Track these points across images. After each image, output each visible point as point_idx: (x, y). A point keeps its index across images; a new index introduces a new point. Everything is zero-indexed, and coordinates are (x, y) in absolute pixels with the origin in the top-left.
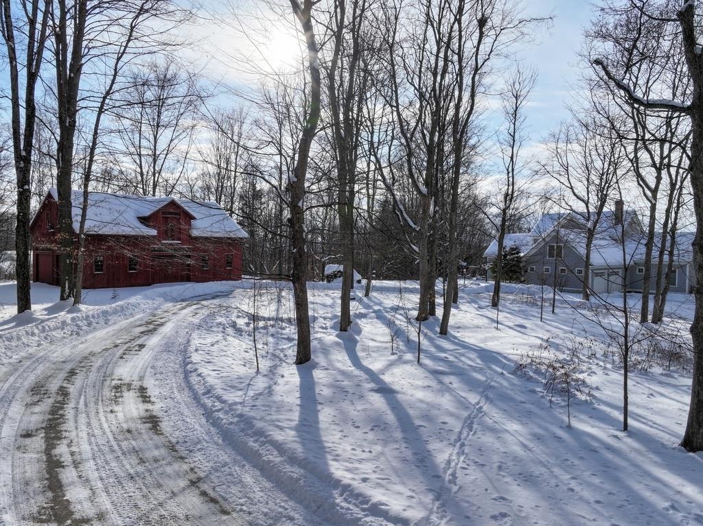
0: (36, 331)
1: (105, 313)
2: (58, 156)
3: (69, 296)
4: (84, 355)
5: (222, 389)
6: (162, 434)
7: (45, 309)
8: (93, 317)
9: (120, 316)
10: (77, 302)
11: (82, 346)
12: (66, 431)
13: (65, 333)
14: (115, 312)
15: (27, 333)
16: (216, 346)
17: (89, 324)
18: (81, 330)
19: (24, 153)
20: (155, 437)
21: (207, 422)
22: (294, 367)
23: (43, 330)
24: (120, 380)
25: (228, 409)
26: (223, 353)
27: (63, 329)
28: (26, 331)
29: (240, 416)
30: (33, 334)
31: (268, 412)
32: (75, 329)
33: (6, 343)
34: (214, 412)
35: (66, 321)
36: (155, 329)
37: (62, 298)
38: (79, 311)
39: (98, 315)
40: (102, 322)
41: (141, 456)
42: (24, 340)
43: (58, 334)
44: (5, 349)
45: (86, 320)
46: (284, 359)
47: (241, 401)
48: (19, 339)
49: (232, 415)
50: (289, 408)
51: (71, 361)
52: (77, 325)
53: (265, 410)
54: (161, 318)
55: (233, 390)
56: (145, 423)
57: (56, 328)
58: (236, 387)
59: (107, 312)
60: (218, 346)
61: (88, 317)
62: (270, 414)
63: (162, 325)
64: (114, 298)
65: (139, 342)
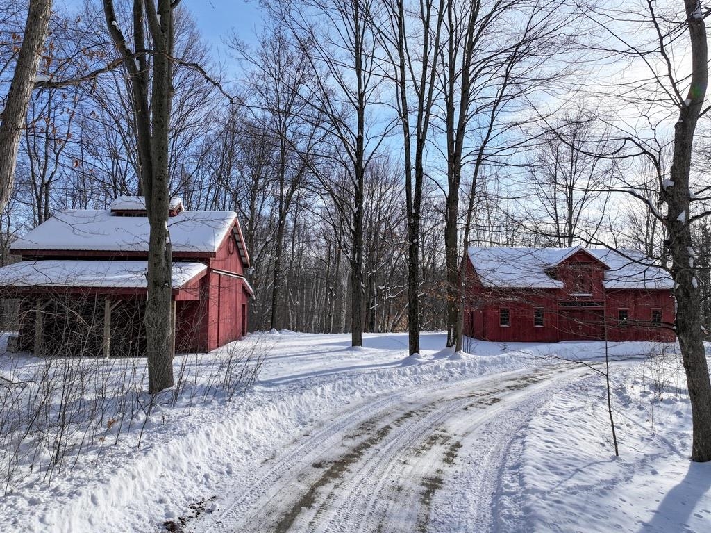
0: (408, 372)
1: (483, 363)
2: (447, 212)
3: (454, 343)
4: (432, 400)
5: (534, 466)
6: (428, 504)
7: (434, 355)
8: (469, 365)
9: (499, 368)
10: (458, 349)
11: (440, 391)
12: (349, 471)
13: (435, 378)
14: (495, 363)
15: (399, 373)
16: (576, 412)
17: (463, 372)
18: (452, 376)
19: (414, 211)
20: (418, 505)
21: (491, 505)
22: (688, 463)
23: (415, 372)
24: (444, 431)
25: (520, 495)
26: (582, 424)
27: (435, 373)
28: (398, 370)
29: (527, 510)
30: (404, 374)
31: (573, 518)
32: (447, 375)
33: (377, 378)
34: (503, 494)
35: (439, 366)
36: (525, 386)
37: (448, 346)
38: (459, 358)
39: (475, 364)
40: (477, 371)
41: (383, 523)
42: (395, 379)
43: (427, 378)
44: (374, 383)
45: (461, 367)
46: (679, 449)
47: (546, 489)
48: (390, 376)
49: (520, 505)
50: (616, 522)
51: (417, 403)
52: (450, 372)
53: (571, 514)
54: (541, 375)
55: (549, 472)
56: (423, 484)
57: (428, 372)
58: (556, 468)
59: (485, 362)
60: (578, 413)
61: (463, 364)
62: (575, 523)
63: (538, 381)
64: (504, 350)
65: (496, 396)
